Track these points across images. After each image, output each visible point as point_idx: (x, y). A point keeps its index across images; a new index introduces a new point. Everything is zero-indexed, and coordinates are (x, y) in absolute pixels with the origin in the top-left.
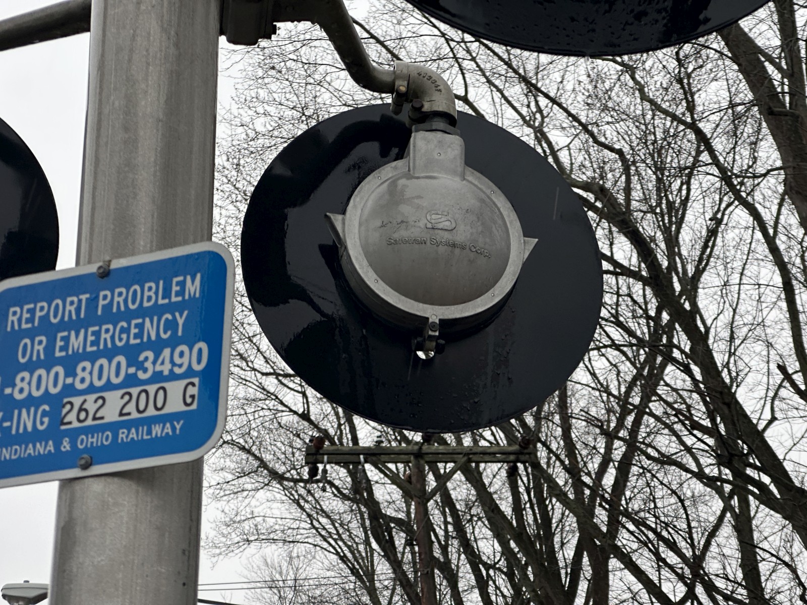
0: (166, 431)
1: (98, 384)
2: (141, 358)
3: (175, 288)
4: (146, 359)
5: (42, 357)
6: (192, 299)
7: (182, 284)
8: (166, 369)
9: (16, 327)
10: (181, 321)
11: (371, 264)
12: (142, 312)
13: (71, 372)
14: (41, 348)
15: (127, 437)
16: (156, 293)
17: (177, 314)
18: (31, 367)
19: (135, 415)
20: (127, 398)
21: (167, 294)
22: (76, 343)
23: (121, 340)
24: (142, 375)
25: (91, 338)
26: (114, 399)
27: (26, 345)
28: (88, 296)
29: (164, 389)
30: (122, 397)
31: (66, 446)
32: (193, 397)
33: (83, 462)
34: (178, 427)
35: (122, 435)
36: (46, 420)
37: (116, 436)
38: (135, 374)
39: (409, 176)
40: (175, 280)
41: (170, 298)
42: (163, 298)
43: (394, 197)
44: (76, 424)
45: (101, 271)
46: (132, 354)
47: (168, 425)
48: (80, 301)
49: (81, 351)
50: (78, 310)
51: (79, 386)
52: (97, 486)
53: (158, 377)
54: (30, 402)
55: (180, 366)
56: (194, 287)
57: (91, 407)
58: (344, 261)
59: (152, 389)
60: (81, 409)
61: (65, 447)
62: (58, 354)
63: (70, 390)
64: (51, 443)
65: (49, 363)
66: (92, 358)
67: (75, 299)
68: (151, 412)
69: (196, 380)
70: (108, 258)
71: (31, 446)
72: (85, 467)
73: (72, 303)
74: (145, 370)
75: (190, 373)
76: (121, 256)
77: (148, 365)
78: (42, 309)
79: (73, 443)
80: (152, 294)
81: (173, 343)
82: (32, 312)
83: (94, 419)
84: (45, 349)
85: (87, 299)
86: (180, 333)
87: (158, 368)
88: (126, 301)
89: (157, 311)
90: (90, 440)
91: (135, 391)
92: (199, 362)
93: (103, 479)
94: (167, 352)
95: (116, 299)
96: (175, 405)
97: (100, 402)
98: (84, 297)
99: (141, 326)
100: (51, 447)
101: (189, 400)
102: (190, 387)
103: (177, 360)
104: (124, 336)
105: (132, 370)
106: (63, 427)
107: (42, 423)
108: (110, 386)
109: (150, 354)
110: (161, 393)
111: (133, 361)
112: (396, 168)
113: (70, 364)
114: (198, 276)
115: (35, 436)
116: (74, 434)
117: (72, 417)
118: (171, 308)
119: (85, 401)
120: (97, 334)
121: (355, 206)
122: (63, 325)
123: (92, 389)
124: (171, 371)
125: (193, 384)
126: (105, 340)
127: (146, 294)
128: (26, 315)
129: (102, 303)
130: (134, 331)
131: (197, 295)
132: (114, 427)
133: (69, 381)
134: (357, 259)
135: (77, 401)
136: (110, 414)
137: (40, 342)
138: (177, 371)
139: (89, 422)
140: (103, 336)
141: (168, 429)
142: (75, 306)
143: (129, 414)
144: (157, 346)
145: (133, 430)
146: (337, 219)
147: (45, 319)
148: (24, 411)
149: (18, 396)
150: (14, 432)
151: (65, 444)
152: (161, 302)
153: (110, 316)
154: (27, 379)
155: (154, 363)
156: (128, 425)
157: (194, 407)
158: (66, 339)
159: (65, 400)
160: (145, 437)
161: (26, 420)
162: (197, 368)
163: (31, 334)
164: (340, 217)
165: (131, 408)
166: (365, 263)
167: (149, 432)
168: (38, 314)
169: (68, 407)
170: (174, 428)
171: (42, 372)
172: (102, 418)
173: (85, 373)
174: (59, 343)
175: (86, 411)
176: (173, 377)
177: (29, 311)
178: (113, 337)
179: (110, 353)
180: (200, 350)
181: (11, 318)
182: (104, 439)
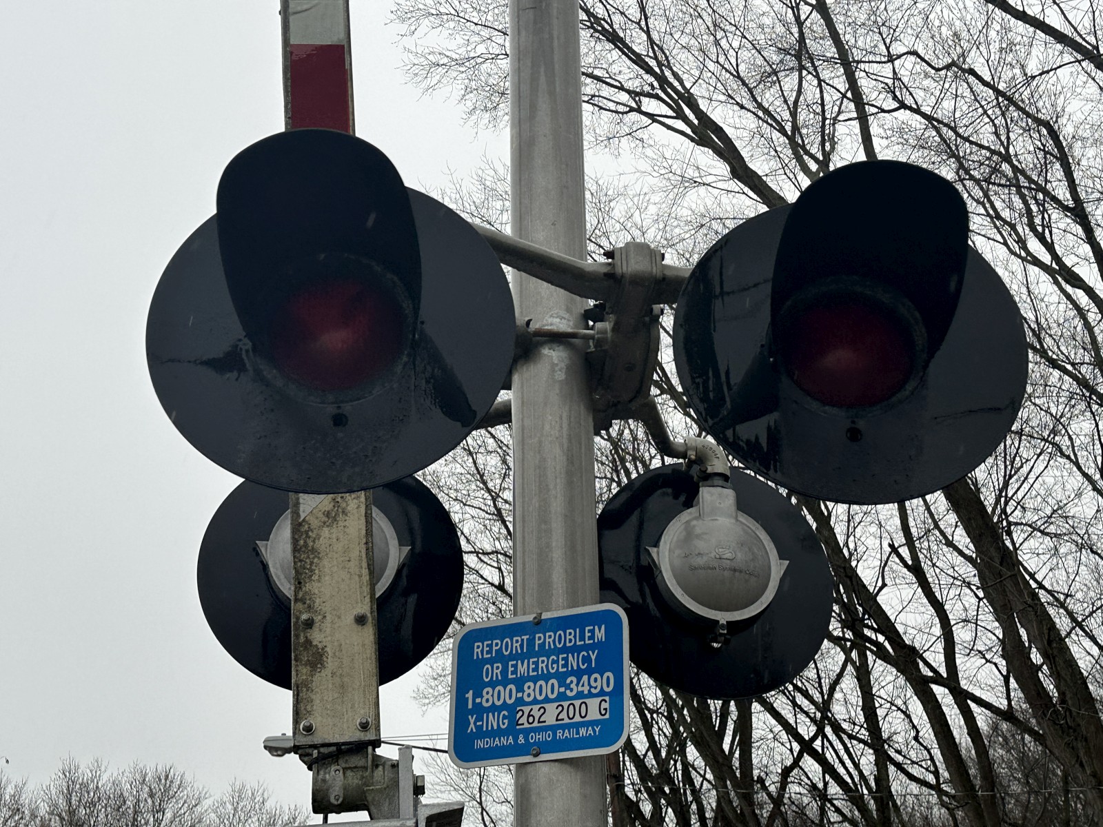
0: (589, 732)
1: (539, 698)
2: (568, 681)
3: (587, 634)
4: (572, 682)
5: (500, 678)
6: (600, 642)
7: (592, 631)
8: (586, 689)
9: (480, 657)
10: (593, 657)
11: (679, 583)
12: (565, 650)
13: (520, 689)
14: (498, 671)
15: (563, 735)
16: (575, 637)
17: (590, 652)
18: (493, 684)
19: (567, 721)
20: (560, 708)
21: (582, 638)
22: (522, 669)
23: (553, 668)
24: (569, 693)
26: (552, 709)
27: (488, 669)
28: (528, 637)
29: (585, 703)
30: (557, 708)
31: (521, 740)
32: (605, 709)
33: (534, 752)
34: (597, 730)
35: (559, 733)
36: (506, 721)
37: (555, 734)
38: (565, 692)
39: (699, 517)
40: (587, 629)
41: (584, 641)
42: (580, 641)
43: (689, 534)
44: (527, 725)
45: (536, 621)
46: (561, 677)
47: (590, 728)
48: (522, 640)
49: (526, 675)
50: (522, 646)
51: (526, 699)
52: (545, 769)
53: (580, 695)
54: (494, 709)
55: (596, 688)
56: (600, 634)
57: (537, 714)
58: (658, 580)
59: (577, 703)
60: (529, 716)
62: (510, 676)
64: (511, 737)
65: (505, 682)
66: (535, 680)
67: (519, 639)
68: (577, 719)
69: (607, 698)
70: (539, 612)
71: (497, 739)
72: (536, 755)
73: (517, 641)
74: (572, 690)
75: (602, 693)
76: (547, 611)
77: (573, 686)
78: (497, 645)
79: (526, 739)
80: (572, 637)
81: (589, 672)
82: (490, 646)
83: (539, 722)
84: (501, 672)
85: (527, 639)
86: (593, 666)
87: (580, 689)
88: (554, 641)
89: (575, 649)
90: (538, 737)
91: (565, 704)
92: (608, 686)
93: (548, 763)
94: (585, 678)
95: (547, 640)
96: (594, 715)
97: (542, 710)
98: (525, 637)
99: (566, 659)
100: (511, 740)
101: (603, 712)
102: (603, 703)
103: (593, 684)
104: (555, 666)
105: (562, 690)
106: (518, 727)
107: (504, 724)
108: (547, 700)
109: (574, 679)
110: (583, 705)
111: (563, 683)
112: (691, 513)
113: (520, 683)
114: (603, 627)
115: (499, 733)
116: (526, 732)
117: (523, 720)
118: (586, 647)
119: (532, 710)
120: (536, 663)
121: (665, 542)
122: (512, 657)
123: (535, 702)
124: (589, 691)
125: (606, 701)
126: (542, 667)
127: (568, 637)
128: (486, 649)
129: (537, 642)
130: (561, 662)
131: (603, 640)
132: (553, 728)
133: (520, 695)
134: (669, 580)
135: (526, 709)
136: (550, 719)
137: (498, 668)
138: (593, 691)
139: (536, 724)
140: (540, 665)
142: (519, 643)
143: (563, 720)
144: (579, 674)
145: (566, 731)
146: (653, 551)
147: (499, 652)
148: (490, 714)
149: (485, 705)
150: (485, 729)
151: (520, 738)
152: (578, 643)
153: (543, 651)
154: (490, 694)
156: (563, 727)
157: (607, 716)
158: (515, 666)
159: (518, 709)
160: (575, 736)
161: (493, 721)
162: (607, 690)
163: (491, 661)
164: (655, 550)
165: (563, 715)
166: (674, 581)
167: (578, 733)
168: (495, 648)
169: (520, 713)
170: (594, 731)
171: (500, 688)
172: (545, 722)
173: (530, 690)
174: (511, 669)
175: (533, 716)
176: (591, 695)
177: (488, 646)
178: (547, 666)
179: (547, 677)
180: (608, 678)
181: (476, 650)
182: (547, 736)
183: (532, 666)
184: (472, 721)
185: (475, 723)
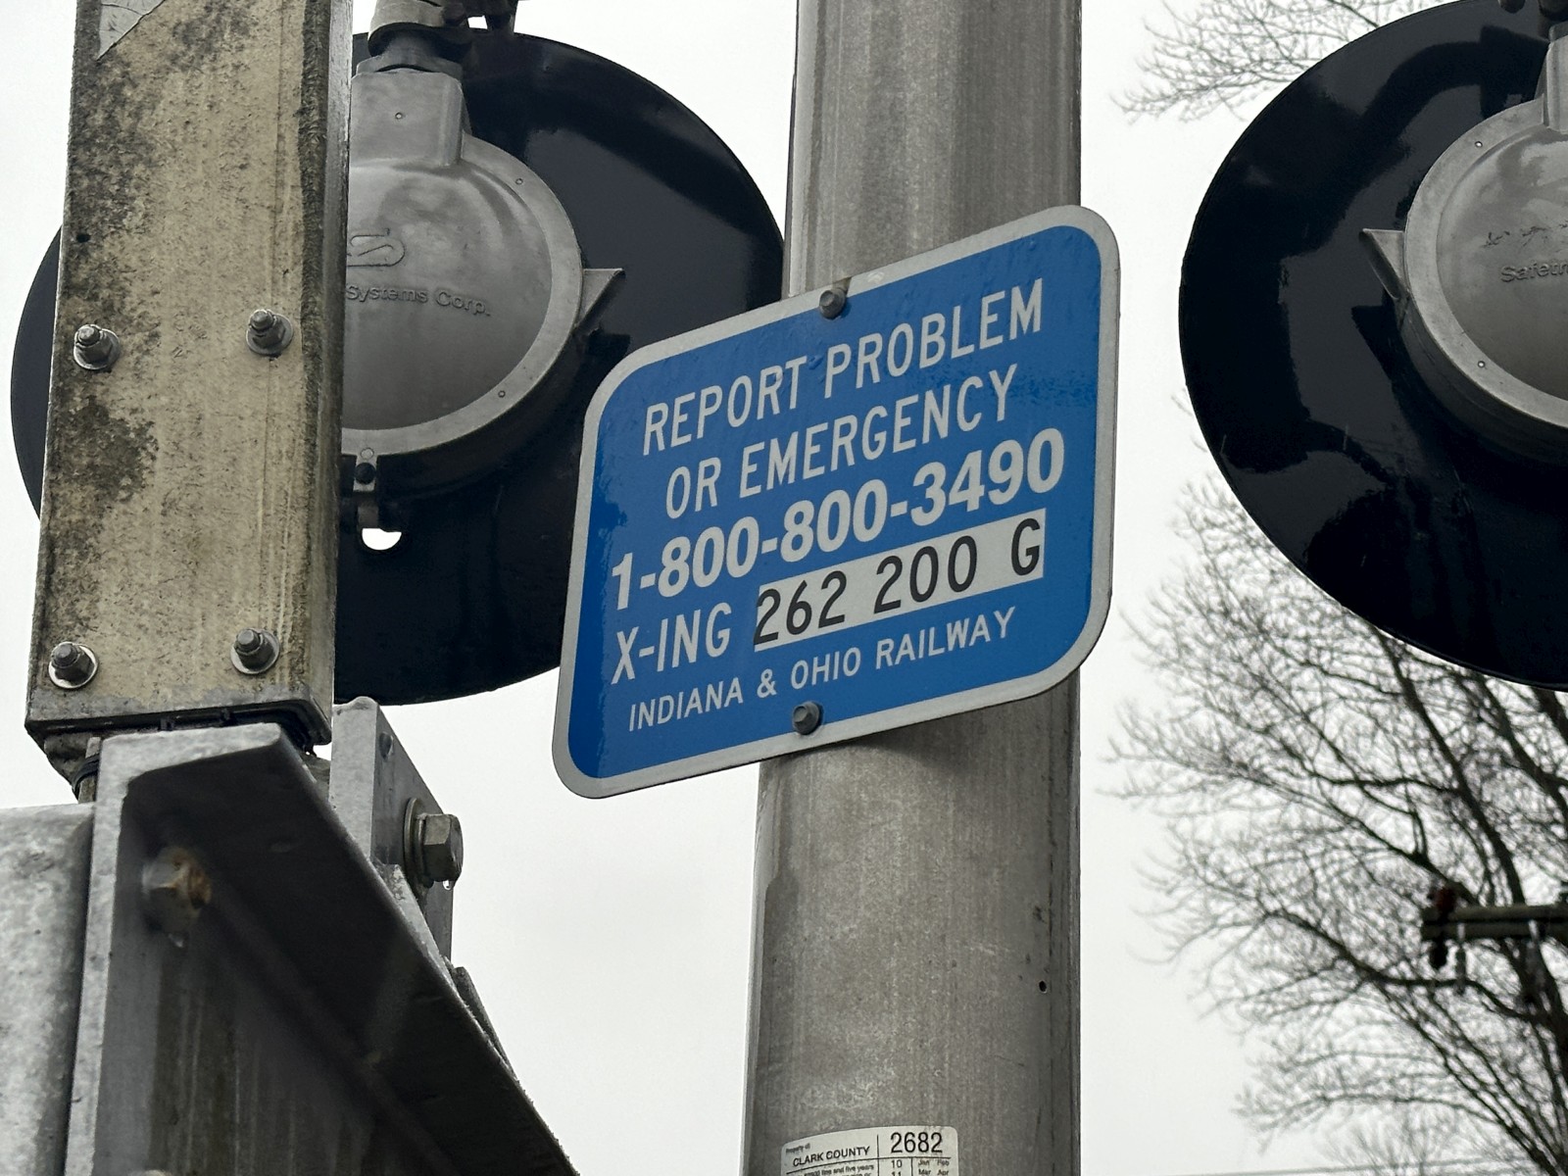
0: (976, 634)
1: (828, 546)
2: (919, 480)
3: (987, 319)
4: (930, 480)
5: (714, 502)
6: (1027, 337)
7: (1003, 309)
8: (973, 497)
9: (661, 446)
10: (1002, 390)
11: (1469, 330)
12: (918, 380)
13: (772, 528)
14: (711, 482)
15: (894, 655)
16: (947, 336)
17: (994, 375)
18: (691, 526)
19: (910, 606)
20: (891, 569)
21: (970, 334)
22: (781, 462)
23: (874, 446)
24: (920, 518)
25: (811, 450)
26: (864, 575)
27: (680, 478)
28: (803, 360)
29: (969, 541)
30: (880, 570)
31: (767, 686)
32: (1033, 552)
33: (801, 717)
34: (1004, 622)
35: (883, 651)
36: (725, 634)
37: (869, 655)
38: (908, 516)
39: (1548, 136)
40: (987, 301)
41: (977, 342)
42: (962, 345)
43: (1515, 179)
44: (786, 638)
45: (829, 301)
46: (898, 473)
47: (981, 620)
48: (788, 374)
49: (791, 480)
50: (784, 394)
51: (790, 555)
52: (833, 769)
53: (956, 518)
54: (693, 599)
55: (1004, 487)
56: (1027, 310)
57: (816, 597)
58: (1407, 331)
59: (943, 544)
60: (795, 606)
61: (764, 690)
62: (745, 492)
63: (771, 566)
64: (736, 682)
65: (725, 514)
66: (815, 491)
67: (778, 371)
68: (944, 594)
69: (1040, 515)
70: (844, 276)
71: (695, 693)
72: (808, 728)
73: (771, 380)
74: (928, 506)
75: (1026, 498)
76: (869, 267)
77: (935, 493)
78: (711, 400)
79: (782, 681)
80: (937, 337)
81: (986, 440)
82: (691, 409)
83: (824, 622)
84: (717, 483)
85: (801, 367)
86: (1001, 417)
87: (956, 497)
88: (882, 361)
89: (948, 374)
90: (816, 670)
91: (907, 554)
92: (1045, 473)
93: (846, 751)
94: (973, 460)
95: (862, 360)
96: (995, 573)
97: (835, 584)
98: (795, 364)
99: (916, 412)
100: (736, 692)
102: (1028, 530)
103: (997, 475)
104: (881, 437)
105: (899, 509)
106: (759, 648)
107: (717, 643)
108: (853, 549)
109: (937, 469)
110: (964, 550)
111: (903, 488)
112: (1515, 120)
113: (770, 512)
114: (1038, 284)
115: (705, 672)
116: (783, 660)
117: (777, 624)
118: (979, 363)
119: (804, 585)
120: (824, 440)
121: (1426, 208)
122: (756, 430)
123: (816, 559)
124: (985, 500)
125: (1034, 524)
126: (842, 448)
127: (926, 339)
128: (679, 419)
129: (832, 371)
130: (901, 423)
131: (1037, 328)
132: (865, 637)
133: (770, 545)
134: (1436, 320)
135: (787, 588)
136: (856, 609)
137: (709, 471)
138: (998, 498)
139: (814, 631)
140: (837, 442)
141: (982, 629)
142: (778, 384)
143: (897, 604)
144: (951, 451)
145: (907, 639)
146: (1387, 241)
147: (717, 420)
148: (681, 620)
149: (667, 591)
150: (661, 668)
151: (765, 682)
152: (957, 352)
153: (852, 398)
154: (684, 555)
155: (947, 487)
156: (896, 628)
157: (1038, 573)
158: (761, 459)
159: (763, 589)
160: (932, 652)
161: (686, 639)
162: (1040, 486)
163: (690, 456)
164: (1394, 234)
165: (900, 591)
166: (1455, 327)
167: (941, 641)
168: (704, 412)
169: (769, 602)
170: (994, 626)
171: (714, 533)
172: (840, 619)
173: (803, 527)
174: (748, 469)
175: (806, 607)
176: (989, 513)
177: (684, 408)
178: (857, 443)
179: (850, 479)
180: (1047, 448)
181: (650, 428)
182: (846, 665)
184: (626, 647)
185: (634, 653)
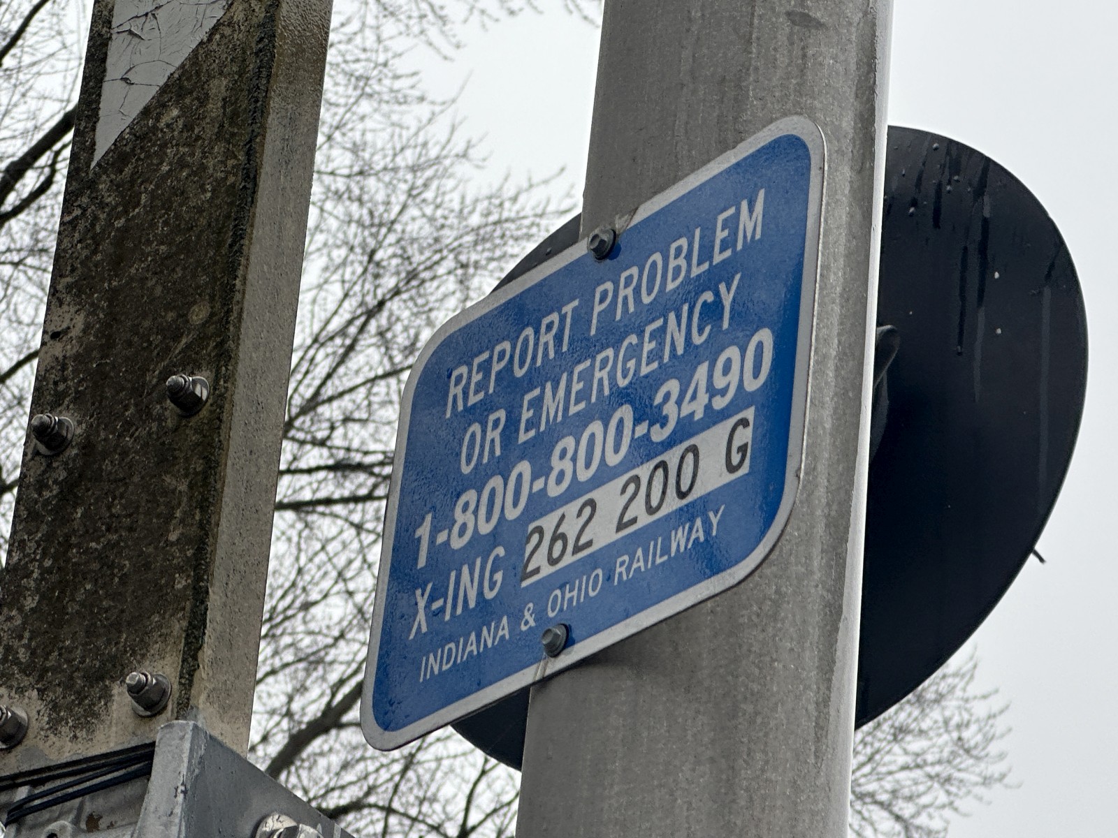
0: (694, 535)
1: (584, 476)
2: (659, 398)
3: (720, 236)
4: (667, 396)
5: (498, 452)
6: (750, 246)
7: (733, 223)
8: (700, 406)
9: (460, 406)
10: (728, 300)
12: (663, 305)
13: (541, 468)
14: (497, 434)
15: (628, 569)
16: (689, 257)
17: (722, 288)
18: (478, 478)
20: (631, 489)
21: (706, 254)
22: (553, 404)
23: (625, 373)
24: (657, 435)
26: (610, 498)
27: (473, 434)
28: (575, 303)
29: (695, 449)
30: (623, 491)
31: (529, 619)
32: (743, 449)
33: (549, 638)
34: (715, 521)
35: (621, 567)
36: (499, 577)
37: (609, 574)
40: (721, 218)
41: (711, 258)
42: (699, 264)
44: (547, 570)
45: (596, 244)
46: (643, 396)
47: (698, 522)
48: (563, 319)
49: (560, 419)
50: (559, 339)
51: (554, 491)
53: (687, 428)
54: (476, 548)
55: (724, 392)
56: (752, 219)
57: (571, 529)
59: (674, 456)
60: (555, 538)
61: (527, 623)
62: (523, 438)
63: (540, 505)
64: (505, 620)
65: (507, 460)
66: (578, 426)
67: (555, 317)
68: (671, 504)
69: (749, 414)
71: (473, 637)
72: (556, 650)
73: (550, 327)
74: (664, 421)
75: (742, 399)
77: (670, 410)
78: (502, 355)
79: (540, 612)
80: (682, 262)
81: (713, 350)
82: (486, 367)
83: (577, 549)
84: (503, 434)
85: (574, 310)
86: (726, 324)
87: (686, 410)
88: (637, 291)
89: (688, 293)
91: (644, 471)
92: (756, 375)
94: (702, 372)
95: (622, 294)
96: (711, 476)
97: (588, 510)
98: (569, 309)
99: (660, 335)
100: (504, 629)
101: (736, 459)
102: (739, 430)
103: (719, 383)
104: (631, 364)
105: (641, 430)
106: (526, 583)
107: (492, 586)
108: (603, 475)
109: (673, 386)
110: (689, 459)
111: (648, 413)
113: (540, 452)
114: (761, 195)
116: (542, 592)
117: (540, 560)
118: (711, 278)
119: (563, 517)
120: (587, 375)
122: (535, 377)
123: (574, 491)
125: (745, 423)
126: (601, 381)
127: (673, 264)
128: (477, 377)
129: (598, 308)
130: (648, 347)
131: (758, 234)
132: (605, 558)
133: (539, 485)
135: (550, 522)
136: (603, 533)
137: (496, 423)
138: (719, 403)
139: (568, 559)
140: (598, 375)
141: (698, 531)
142: (554, 330)
143: (634, 521)
144: (686, 365)
145: (639, 552)
147: (505, 374)
148: (465, 569)
149: (457, 543)
150: (447, 618)
151: (527, 615)
152: (695, 272)
153: (612, 334)
154: (472, 507)
155: (679, 403)
156: (631, 544)
157: (745, 469)
158: (537, 403)
159: (531, 527)
160: (659, 560)
161: (468, 587)
162: (752, 385)
163: (483, 412)
165: (638, 508)
168: (496, 367)
170: (707, 526)
171: (497, 481)
172: (589, 544)
173: (566, 462)
174: (526, 415)
175: (563, 537)
176: (711, 419)
177: (481, 367)
178: (612, 373)
179: (605, 409)
180: (759, 348)
181: (453, 390)
183: (577, 387)
184: (422, 604)
185: (428, 606)
